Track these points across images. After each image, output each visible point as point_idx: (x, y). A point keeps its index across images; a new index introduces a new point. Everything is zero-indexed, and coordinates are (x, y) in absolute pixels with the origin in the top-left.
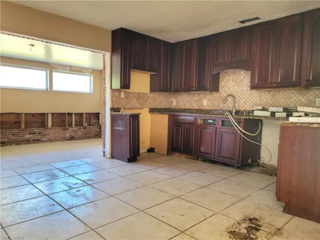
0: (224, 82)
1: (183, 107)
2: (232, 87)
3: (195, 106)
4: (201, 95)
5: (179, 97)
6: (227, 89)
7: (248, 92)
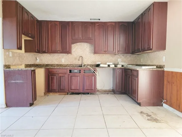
0: (75, 49)
1: (46, 63)
2: (80, 52)
3: (56, 62)
4: (60, 56)
5: (42, 57)
6: (77, 53)
7: (89, 55)
